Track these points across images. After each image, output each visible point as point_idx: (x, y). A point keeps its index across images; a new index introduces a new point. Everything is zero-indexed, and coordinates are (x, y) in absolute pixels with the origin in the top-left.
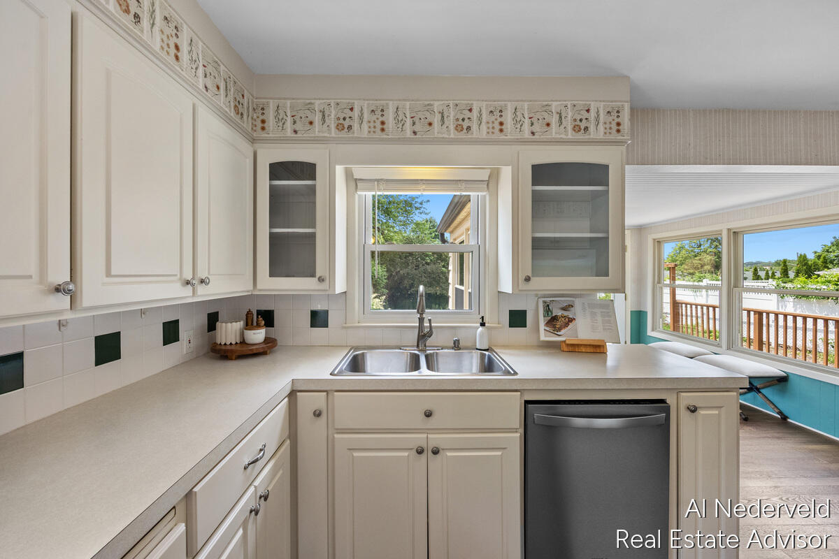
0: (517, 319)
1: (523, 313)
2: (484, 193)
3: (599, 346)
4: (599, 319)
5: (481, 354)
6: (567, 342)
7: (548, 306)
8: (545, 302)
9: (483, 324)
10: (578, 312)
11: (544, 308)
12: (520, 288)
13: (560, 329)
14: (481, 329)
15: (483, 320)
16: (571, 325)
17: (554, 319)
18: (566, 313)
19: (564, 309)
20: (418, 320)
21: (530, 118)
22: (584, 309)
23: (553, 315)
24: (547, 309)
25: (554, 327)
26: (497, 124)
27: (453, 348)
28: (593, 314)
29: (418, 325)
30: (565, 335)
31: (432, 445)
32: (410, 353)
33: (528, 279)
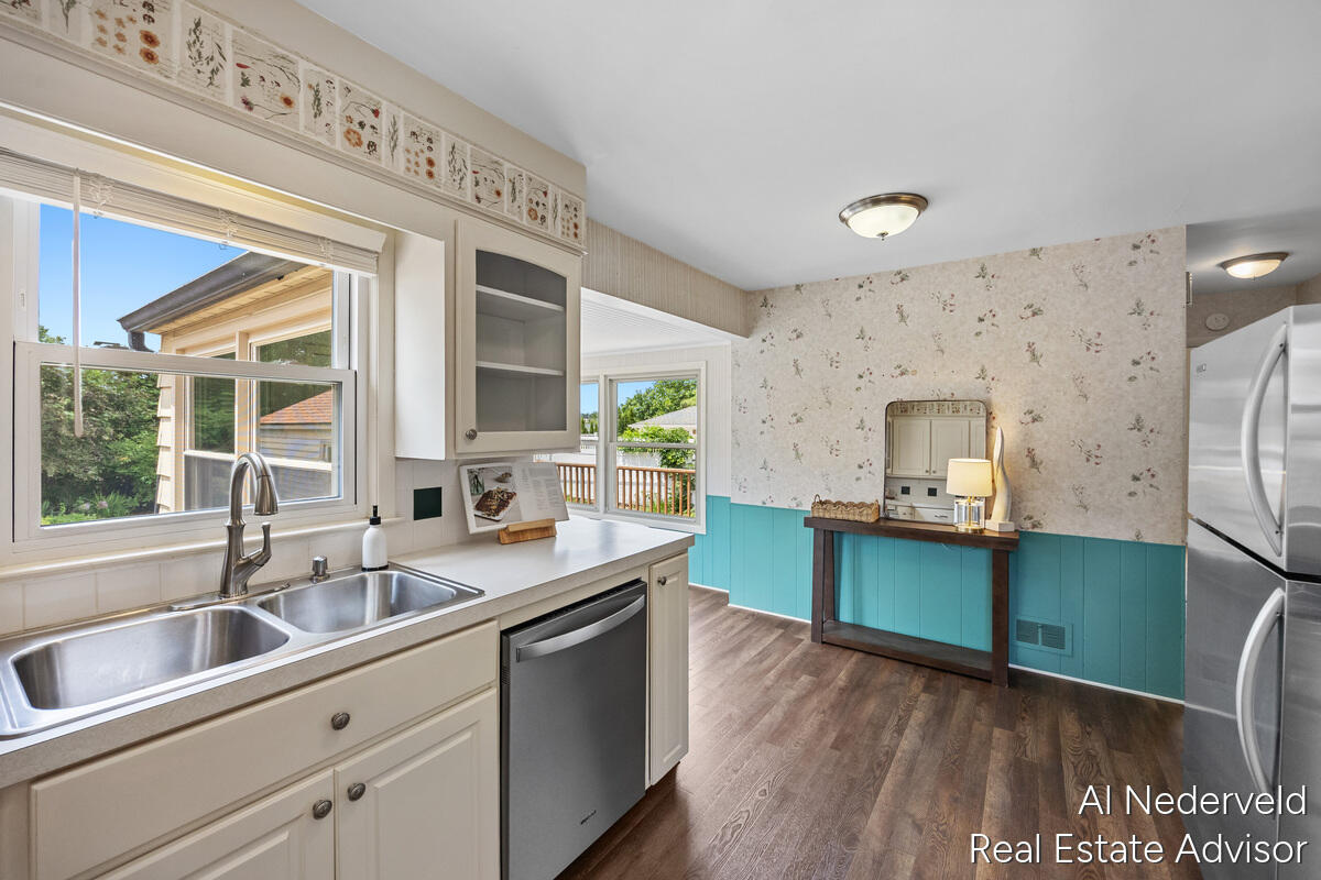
0: (427, 504)
1: (436, 493)
2: (370, 275)
3: (546, 529)
4: (544, 490)
5: (381, 576)
6: (511, 530)
7: (476, 477)
8: (470, 472)
9: (375, 521)
10: (516, 483)
11: (470, 481)
12: (458, 451)
13: (497, 512)
14: (372, 530)
15: (375, 512)
16: (512, 503)
17: (488, 495)
18: (503, 486)
19: (500, 480)
20: (225, 532)
21: (474, 172)
22: (525, 478)
23: (486, 491)
24: (476, 484)
25: (488, 509)
26: (422, 160)
27: (311, 579)
28: (537, 484)
29: (225, 542)
30: (506, 520)
31: (345, 783)
32: (214, 612)
33: (472, 436)
